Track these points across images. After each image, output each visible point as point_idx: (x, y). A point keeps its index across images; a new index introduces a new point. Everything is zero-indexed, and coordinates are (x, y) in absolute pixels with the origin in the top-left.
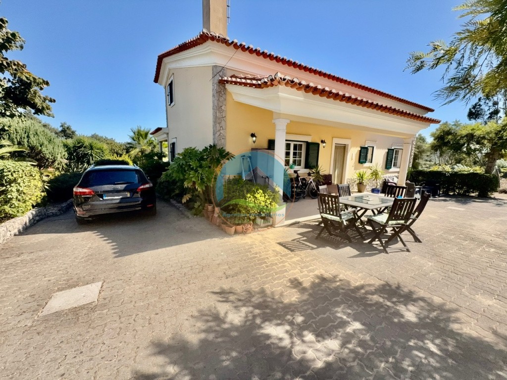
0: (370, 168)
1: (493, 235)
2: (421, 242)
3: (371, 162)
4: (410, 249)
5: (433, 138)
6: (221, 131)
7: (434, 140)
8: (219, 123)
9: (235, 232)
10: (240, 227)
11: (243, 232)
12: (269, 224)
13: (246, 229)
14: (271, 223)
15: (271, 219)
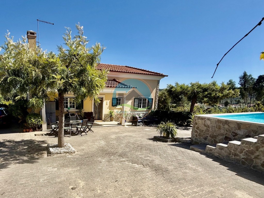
9: (26, 132)
10: (27, 130)
11: (28, 132)
12: (40, 130)
13: (30, 131)
14: (41, 130)
15: (41, 128)
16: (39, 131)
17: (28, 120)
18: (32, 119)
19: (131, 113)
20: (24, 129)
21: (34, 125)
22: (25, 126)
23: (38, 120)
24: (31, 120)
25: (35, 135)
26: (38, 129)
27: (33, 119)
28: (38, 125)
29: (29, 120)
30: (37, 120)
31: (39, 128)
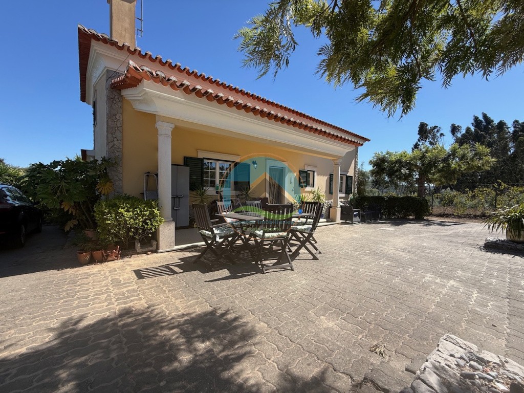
0: (313, 192)
1: (399, 250)
2: (318, 259)
3: (313, 187)
4: (294, 268)
5: (371, 166)
6: (115, 143)
7: (373, 167)
8: (112, 134)
9: (92, 261)
10: (98, 254)
11: (103, 260)
12: (151, 248)
13: (107, 256)
14: (154, 247)
15: (155, 243)
16: (146, 253)
17: (104, 214)
18: (121, 210)
19: (327, 201)
20: (82, 251)
21: (129, 230)
22: (87, 240)
23: (147, 213)
24: (117, 213)
25: (139, 274)
26: (141, 247)
27: (128, 211)
28: (144, 230)
29: (109, 212)
30: (141, 211)
31: (149, 242)
